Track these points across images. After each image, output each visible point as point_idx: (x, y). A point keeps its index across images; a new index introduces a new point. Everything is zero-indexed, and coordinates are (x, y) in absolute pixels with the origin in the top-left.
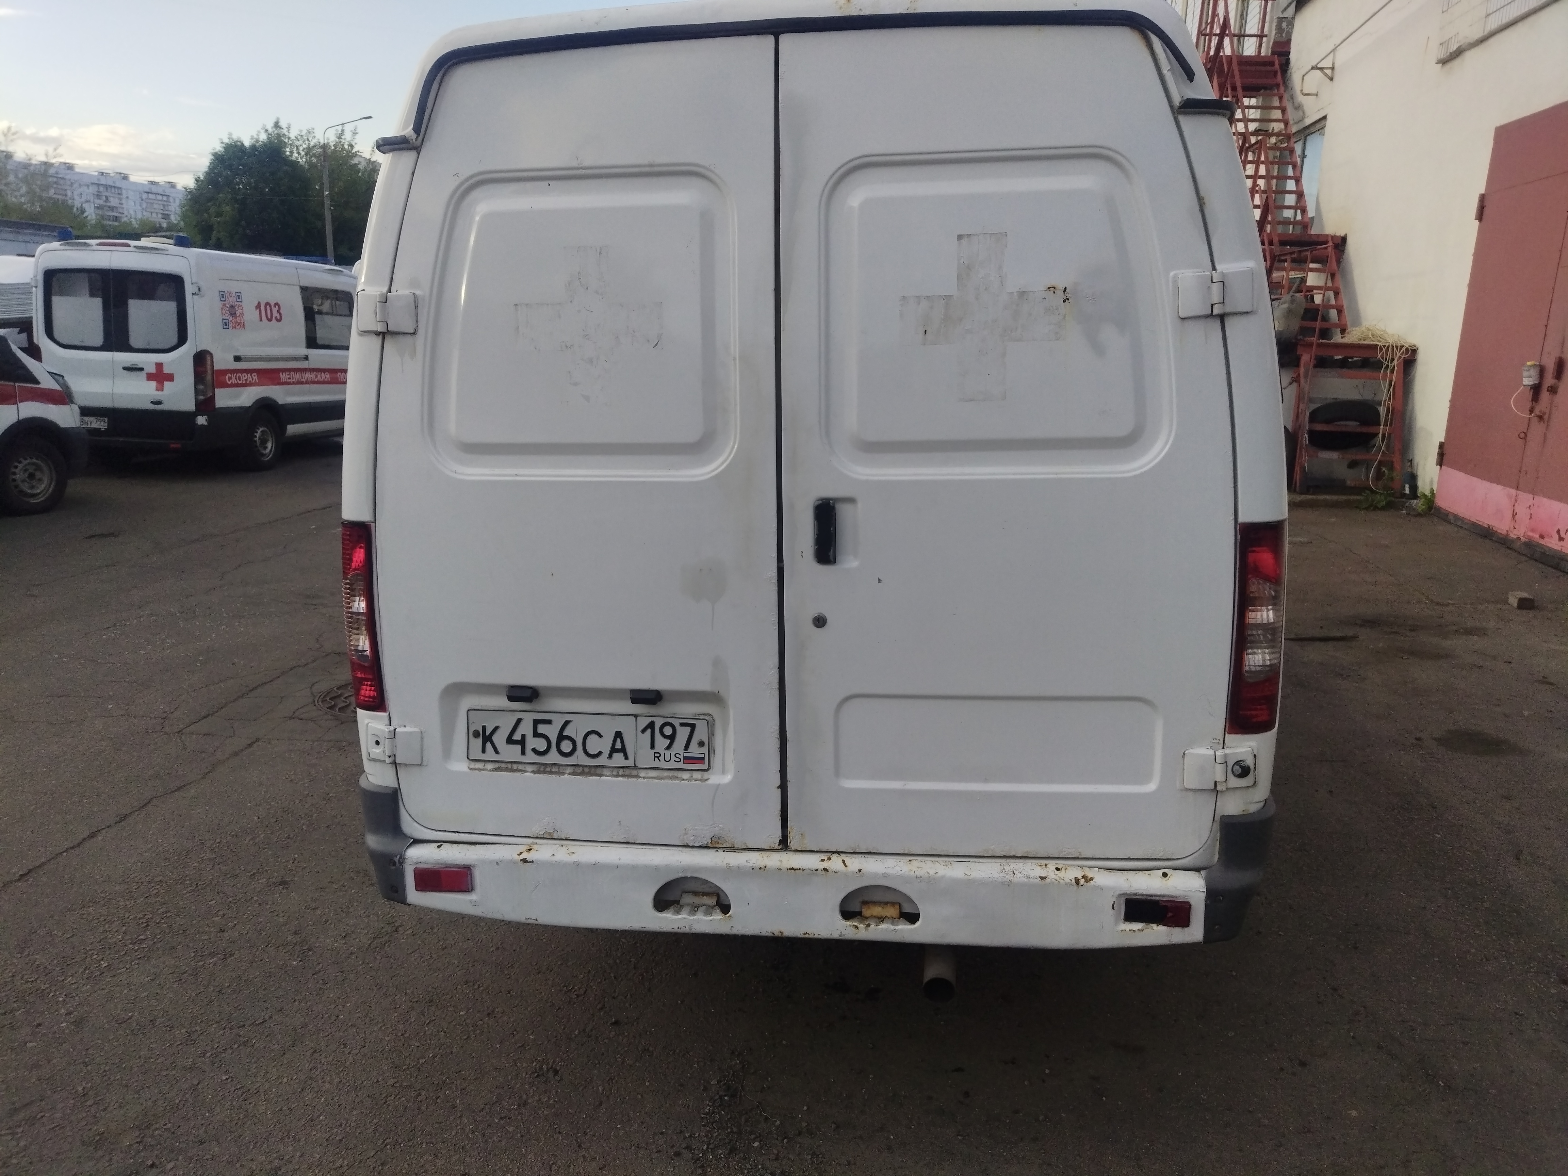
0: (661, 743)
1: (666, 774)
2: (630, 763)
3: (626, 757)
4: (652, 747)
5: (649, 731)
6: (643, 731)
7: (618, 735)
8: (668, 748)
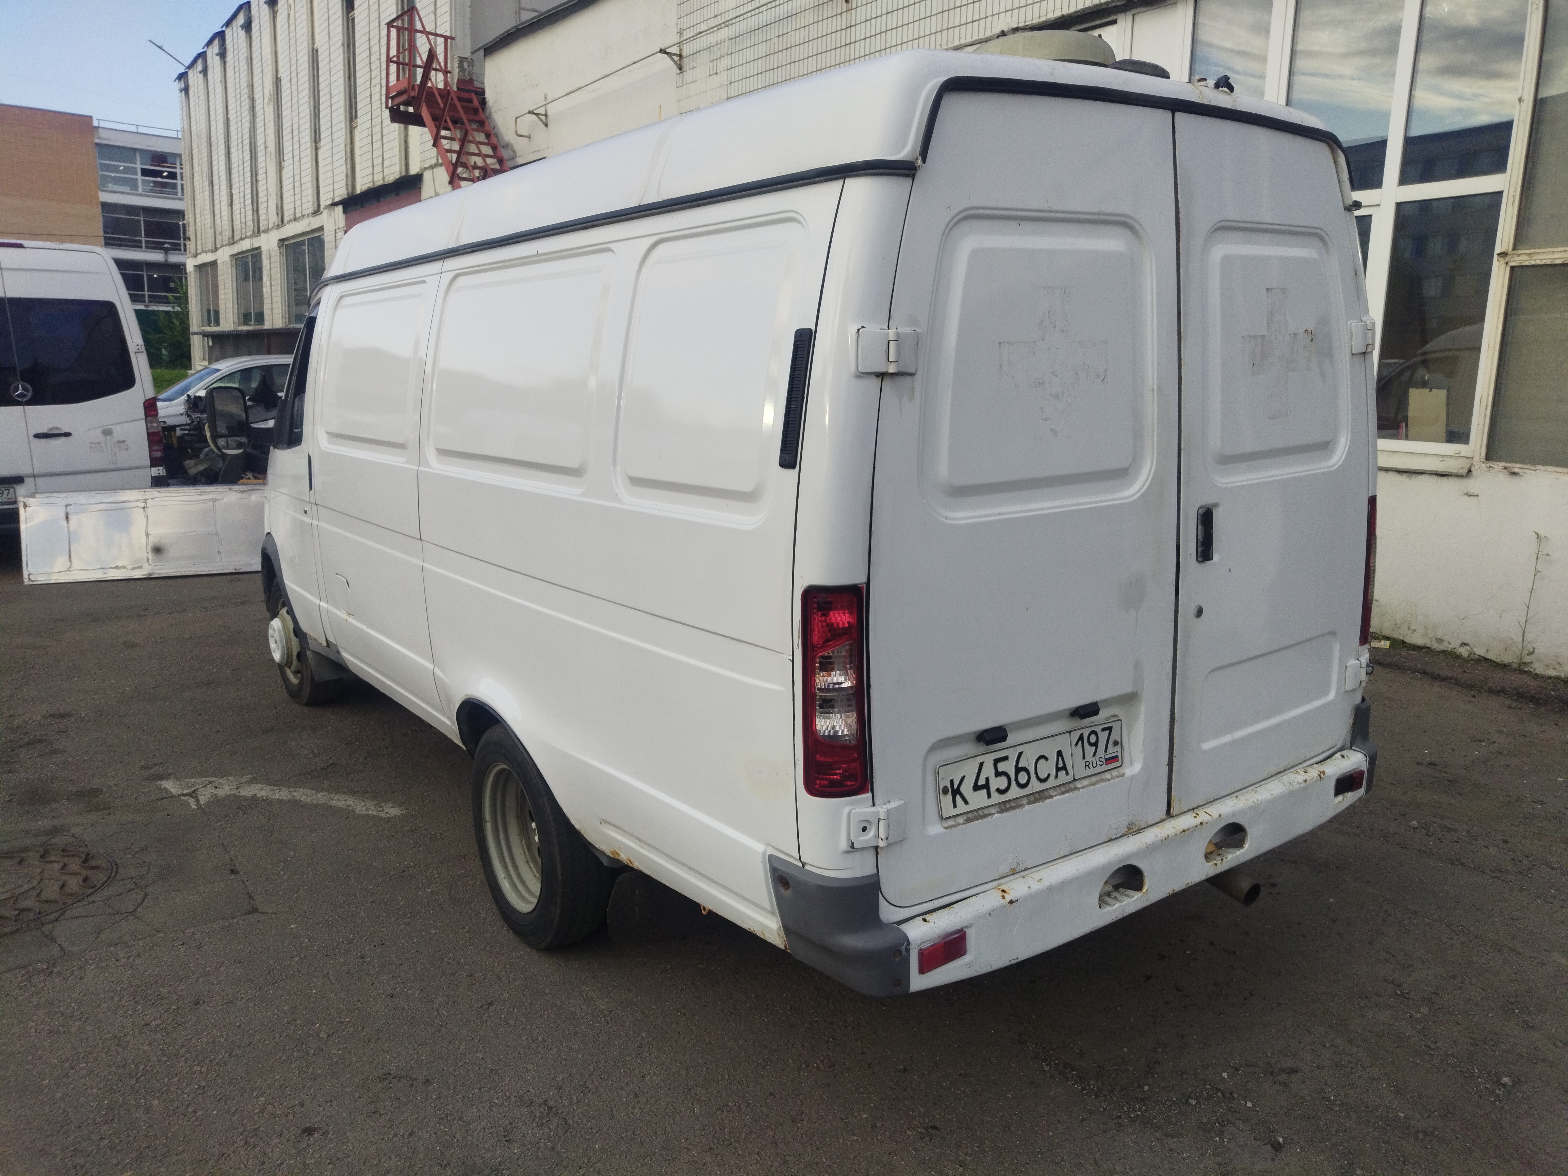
0: (1089, 750)
1: (1094, 779)
2: (1070, 778)
3: (1067, 774)
4: (1084, 757)
5: (1080, 743)
6: (1076, 744)
7: (1060, 754)
8: (1094, 755)
